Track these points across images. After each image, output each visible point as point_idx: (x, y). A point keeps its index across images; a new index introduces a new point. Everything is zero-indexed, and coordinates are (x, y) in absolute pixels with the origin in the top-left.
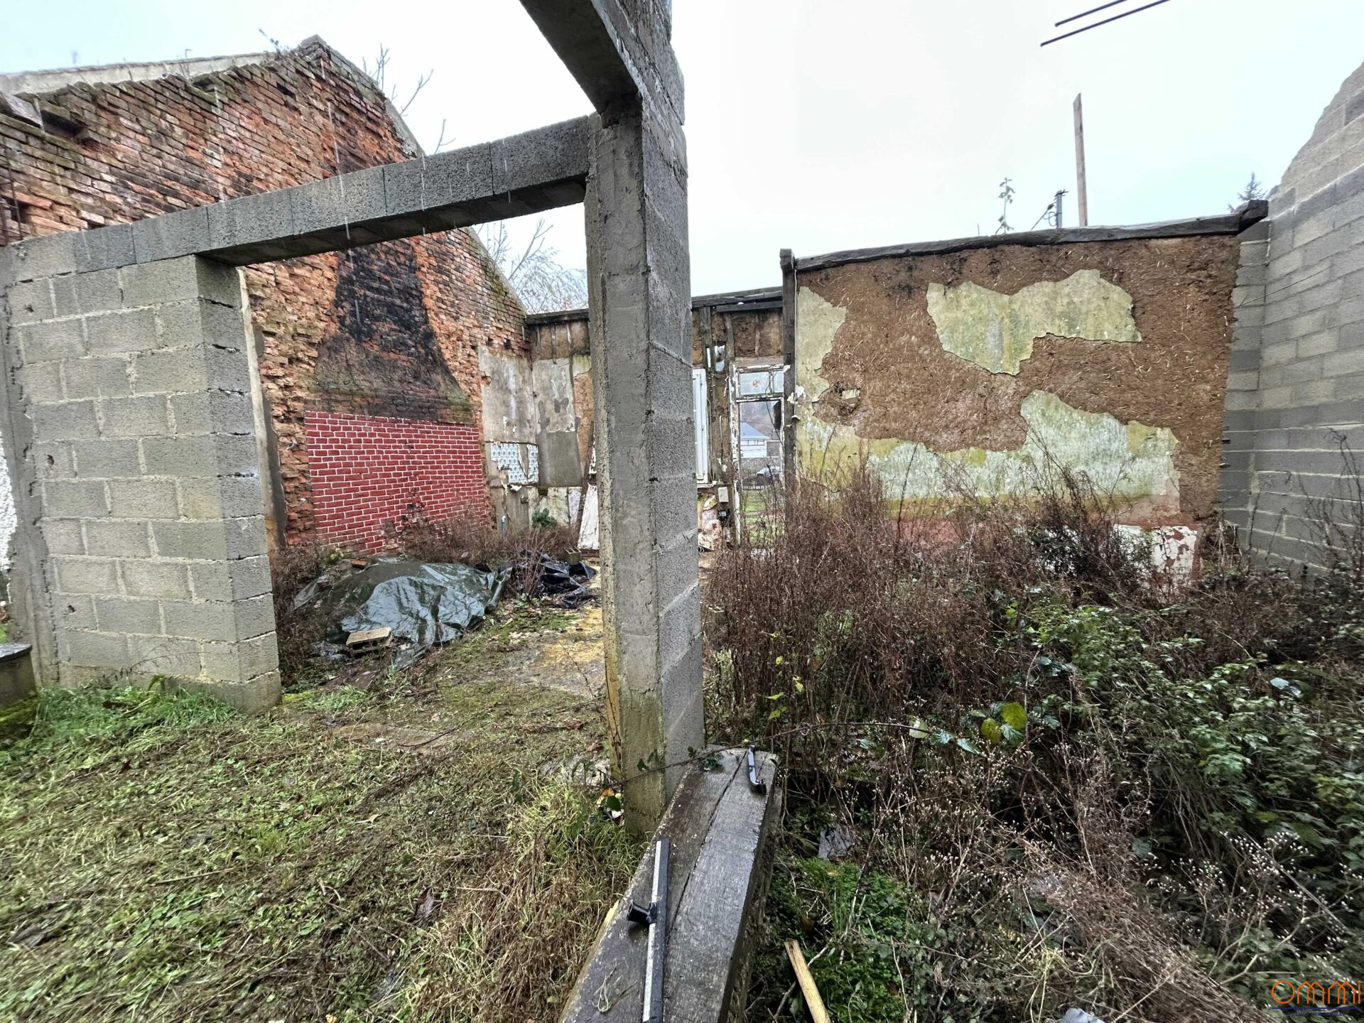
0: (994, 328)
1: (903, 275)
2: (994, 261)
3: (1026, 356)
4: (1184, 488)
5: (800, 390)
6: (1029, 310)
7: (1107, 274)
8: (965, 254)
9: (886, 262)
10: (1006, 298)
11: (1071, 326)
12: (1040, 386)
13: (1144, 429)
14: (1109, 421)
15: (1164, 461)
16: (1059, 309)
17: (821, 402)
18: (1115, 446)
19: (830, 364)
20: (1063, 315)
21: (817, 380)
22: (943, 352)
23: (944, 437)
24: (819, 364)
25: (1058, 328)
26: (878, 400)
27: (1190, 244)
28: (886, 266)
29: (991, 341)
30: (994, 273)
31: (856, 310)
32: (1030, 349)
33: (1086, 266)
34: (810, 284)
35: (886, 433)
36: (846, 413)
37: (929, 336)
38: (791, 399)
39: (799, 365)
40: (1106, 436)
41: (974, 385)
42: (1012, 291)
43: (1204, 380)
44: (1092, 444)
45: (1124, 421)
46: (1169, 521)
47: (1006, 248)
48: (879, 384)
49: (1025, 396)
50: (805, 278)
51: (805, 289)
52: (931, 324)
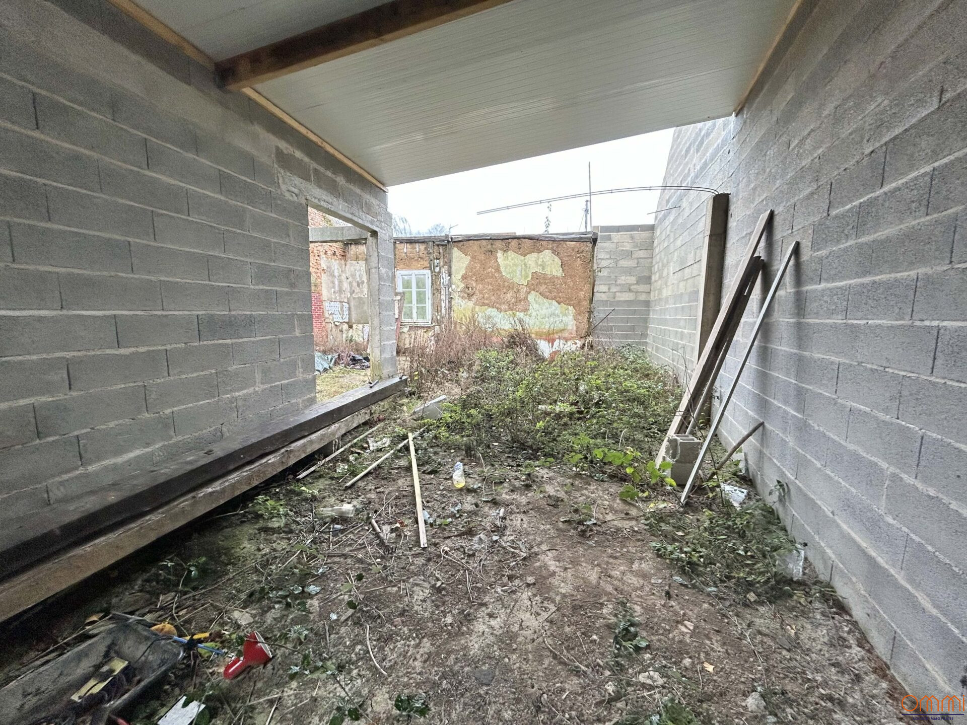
0: (519, 268)
1: (489, 246)
2: (519, 244)
3: (529, 279)
4: (577, 327)
5: (453, 287)
6: (530, 262)
7: (554, 252)
8: (510, 241)
9: (484, 241)
10: (523, 258)
11: (543, 269)
12: (534, 290)
13: (565, 306)
14: (554, 302)
15: (571, 317)
16: (540, 263)
17: (461, 291)
18: (557, 312)
19: (464, 277)
20: (541, 265)
21: (459, 283)
22: (502, 276)
23: (504, 307)
24: (460, 277)
25: (539, 270)
26: (481, 292)
27: (578, 244)
28: (484, 243)
29: (518, 273)
30: (520, 248)
31: (473, 258)
32: (530, 276)
33: (548, 249)
34: (457, 247)
35: (484, 304)
36: (470, 296)
37: (498, 270)
38: (450, 290)
39: (453, 276)
40: (554, 308)
41: (513, 289)
42: (525, 255)
43: (582, 290)
44: (550, 311)
45: (559, 303)
46: (572, 338)
47: (523, 240)
48: (481, 286)
49: (529, 293)
50: (456, 244)
51: (455, 248)
52: (498, 265)
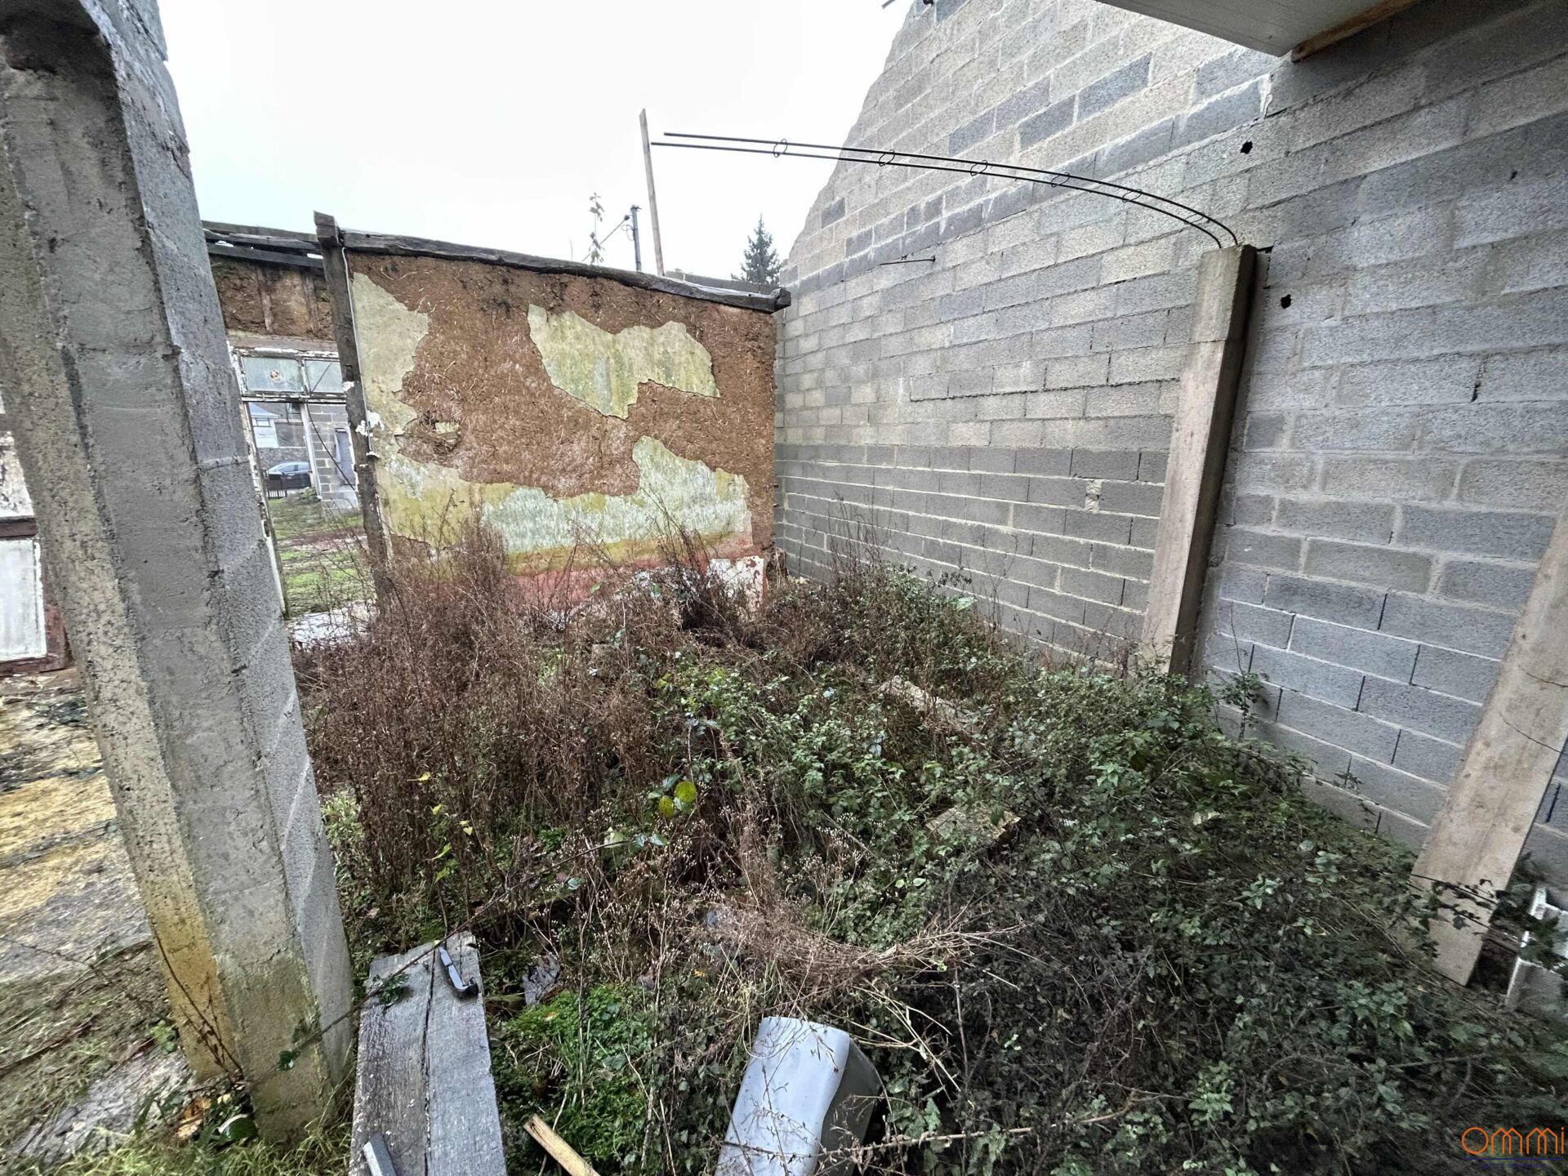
0: (601, 367)
1: (498, 288)
2: (595, 294)
3: (633, 401)
4: (755, 525)
5: (373, 418)
6: (632, 353)
7: (692, 329)
8: (565, 278)
9: (477, 267)
10: (610, 336)
11: (668, 376)
12: (647, 433)
13: (726, 475)
14: (702, 467)
15: (741, 502)
16: (657, 356)
17: (409, 435)
18: (708, 489)
19: (413, 387)
20: (661, 364)
21: (397, 407)
22: (551, 387)
23: (563, 483)
24: (398, 386)
25: (656, 375)
26: (483, 436)
27: (746, 314)
28: (477, 272)
29: (600, 381)
30: (597, 307)
31: (441, 321)
32: (635, 392)
33: (675, 319)
34: (369, 271)
35: (498, 477)
36: (443, 451)
37: (534, 365)
38: (361, 429)
39: (366, 382)
40: (701, 481)
41: (587, 427)
42: (615, 331)
43: (760, 435)
44: (692, 489)
45: (713, 469)
46: (746, 553)
47: (605, 282)
48: (482, 418)
49: (636, 440)
50: (360, 260)
51: (361, 278)
52: (535, 352)
